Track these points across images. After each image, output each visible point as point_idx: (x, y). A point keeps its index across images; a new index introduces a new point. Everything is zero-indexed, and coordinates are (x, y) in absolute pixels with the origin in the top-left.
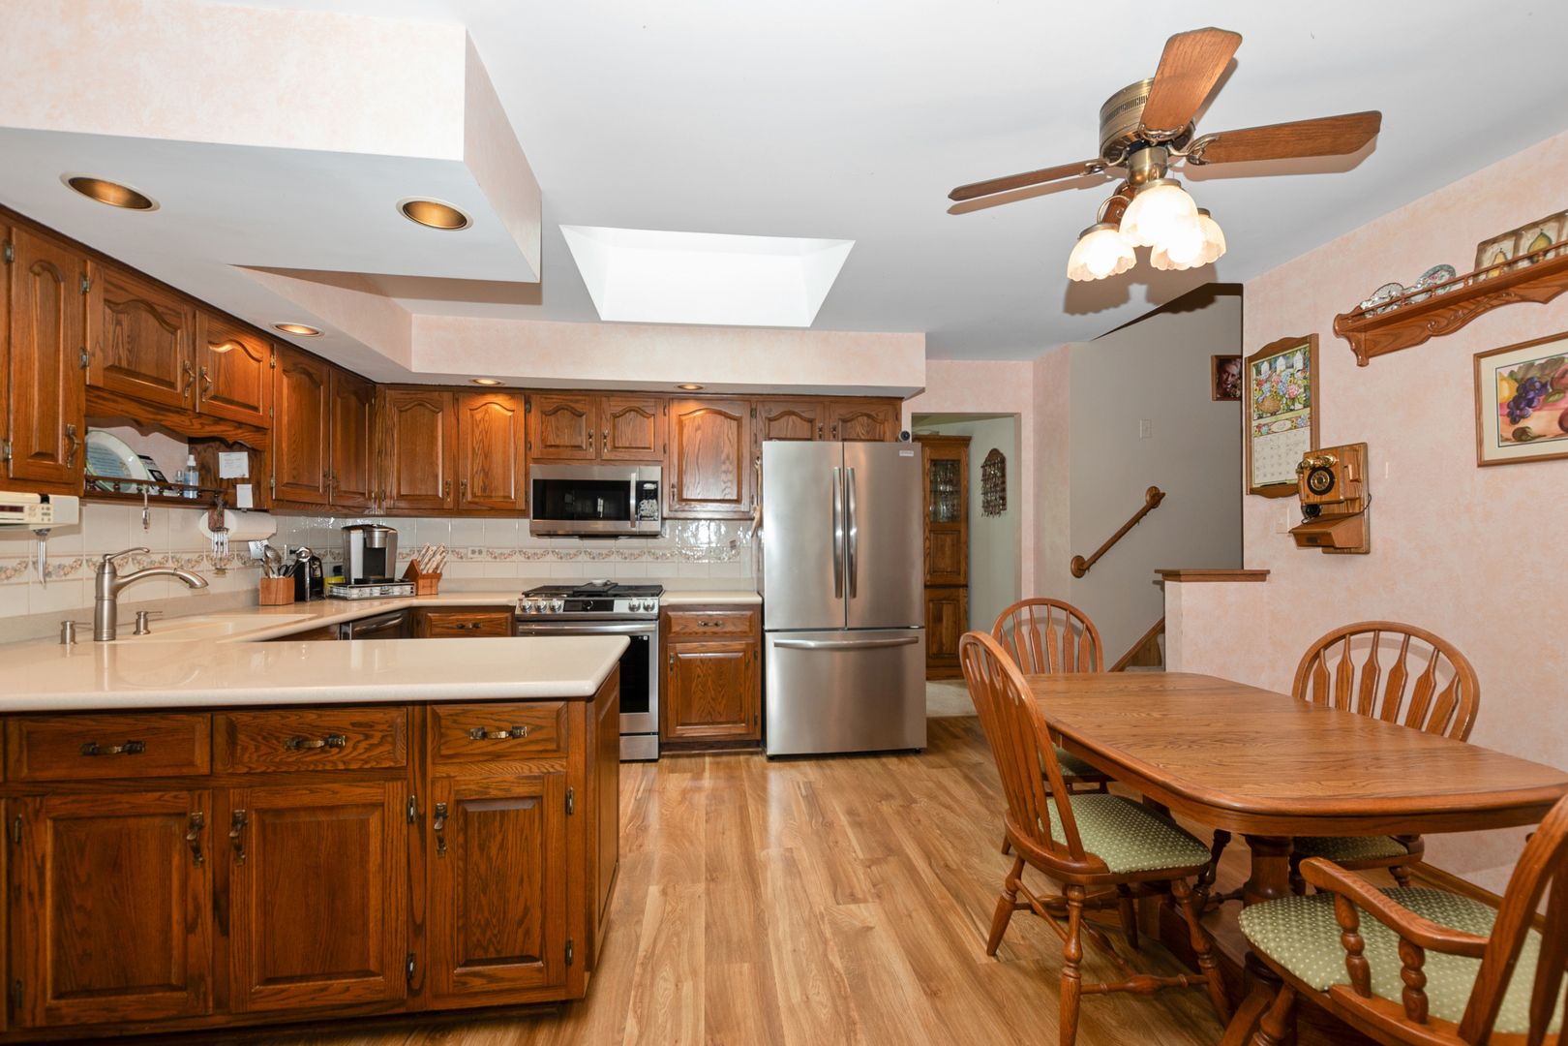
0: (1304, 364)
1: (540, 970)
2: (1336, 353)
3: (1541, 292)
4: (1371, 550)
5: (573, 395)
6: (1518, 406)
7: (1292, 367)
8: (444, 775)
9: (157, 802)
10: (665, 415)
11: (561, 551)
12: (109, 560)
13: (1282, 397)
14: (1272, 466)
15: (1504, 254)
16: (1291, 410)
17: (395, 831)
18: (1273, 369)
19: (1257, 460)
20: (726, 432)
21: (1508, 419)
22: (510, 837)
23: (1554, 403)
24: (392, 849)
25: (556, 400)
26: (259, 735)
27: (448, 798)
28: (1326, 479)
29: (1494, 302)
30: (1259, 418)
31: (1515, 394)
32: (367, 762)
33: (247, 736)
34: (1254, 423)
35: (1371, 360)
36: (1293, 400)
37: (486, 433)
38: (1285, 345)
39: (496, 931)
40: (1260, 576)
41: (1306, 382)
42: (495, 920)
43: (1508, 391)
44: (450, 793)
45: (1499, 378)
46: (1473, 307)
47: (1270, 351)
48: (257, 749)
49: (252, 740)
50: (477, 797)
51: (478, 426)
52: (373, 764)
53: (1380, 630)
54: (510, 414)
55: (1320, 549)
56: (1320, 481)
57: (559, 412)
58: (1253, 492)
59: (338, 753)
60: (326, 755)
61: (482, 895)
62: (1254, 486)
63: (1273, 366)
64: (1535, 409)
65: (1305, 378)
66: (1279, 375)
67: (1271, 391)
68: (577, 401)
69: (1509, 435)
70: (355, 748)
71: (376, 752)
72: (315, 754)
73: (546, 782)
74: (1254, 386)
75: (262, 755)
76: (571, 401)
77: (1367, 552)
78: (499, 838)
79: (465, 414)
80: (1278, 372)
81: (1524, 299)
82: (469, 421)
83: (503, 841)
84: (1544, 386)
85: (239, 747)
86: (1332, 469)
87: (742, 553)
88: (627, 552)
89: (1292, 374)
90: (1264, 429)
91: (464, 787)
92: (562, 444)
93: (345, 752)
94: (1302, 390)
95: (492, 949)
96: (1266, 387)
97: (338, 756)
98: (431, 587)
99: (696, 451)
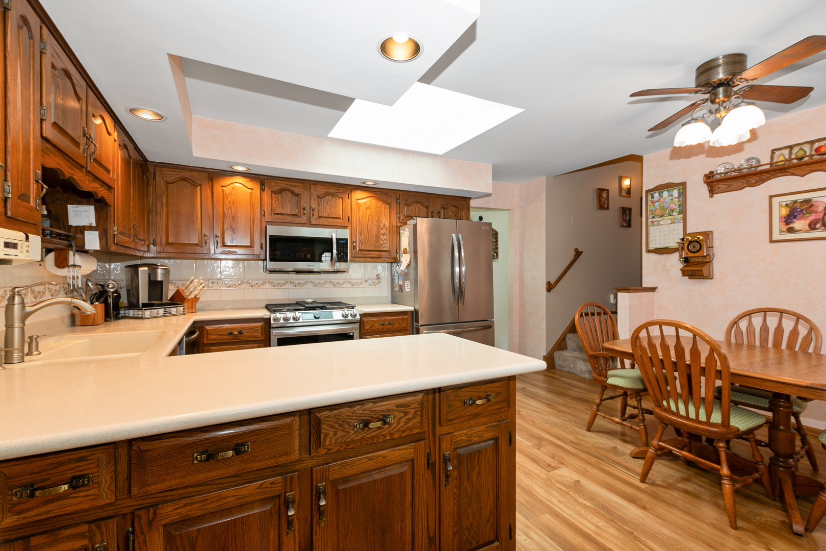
0: (679, 195)
1: (498, 547)
2: (697, 191)
3: (800, 172)
4: (714, 277)
5: (293, 182)
6: (788, 219)
7: (672, 196)
8: (445, 433)
9: (258, 491)
10: (349, 198)
11: (274, 281)
12: (18, 292)
13: (666, 209)
14: (660, 240)
15: (784, 155)
16: (672, 215)
17: (421, 476)
18: (661, 196)
19: (651, 237)
20: (383, 211)
21: (784, 223)
22: (483, 466)
23: (806, 218)
24: (419, 489)
25: (282, 184)
26: (336, 423)
27: (450, 448)
28: (697, 246)
29: (779, 175)
30: (652, 218)
31: (788, 213)
32: (404, 431)
33: (328, 425)
34: (650, 220)
35: (714, 195)
36: (672, 211)
37: (233, 203)
38: (669, 186)
39: (476, 530)
40: (653, 289)
41: (679, 203)
42: (475, 523)
43: (785, 212)
44: (451, 444)
45: (781, 206)
46: (768, 176)
47: (660, 188)
48: (335, 434)
49: (332, 427)
50: (466, 444)
51: (227, 197)
52: (408, 432)
53: (767, 311)
54: (250, 191)
55: (687, 277)
56: (694, 247)
57: (284, 192)
58: (649, 251)
59: (388, 428)
60: (381, 431)
61: (469, 508)
62: (649, 249)
63: (661, 195)
64: (798, 220)
65: (679, 201)
66: (664, 199)
67: (659, 206)
68: (295, 186)
69: (785, 230)
70: (398, 423)
71: (411, 424)
72: (374, 431)
73: (500, 427)
74: (650, 203)
75: (339, 438)
76: (291, 186)
77: (712, 278)
78: (477, 468)
79: (217, 188)
80: (664, 197)
81: (793, 174)
82: (221, 194)
83: (479, 470)
84: (802, 210)
85: (322, 435)
86: (701, 242)
87: (382, 282)
88: (317, 282)
89: (672, 199)
90: (655, 223)
91: (458, 439)
92: (286, 213)
93: (393, 427)
94: (678, 206)
95: (474, 542)
96: (657, 204)
97: (389, 430)
98: (192, 307)
99: (367, 221)
